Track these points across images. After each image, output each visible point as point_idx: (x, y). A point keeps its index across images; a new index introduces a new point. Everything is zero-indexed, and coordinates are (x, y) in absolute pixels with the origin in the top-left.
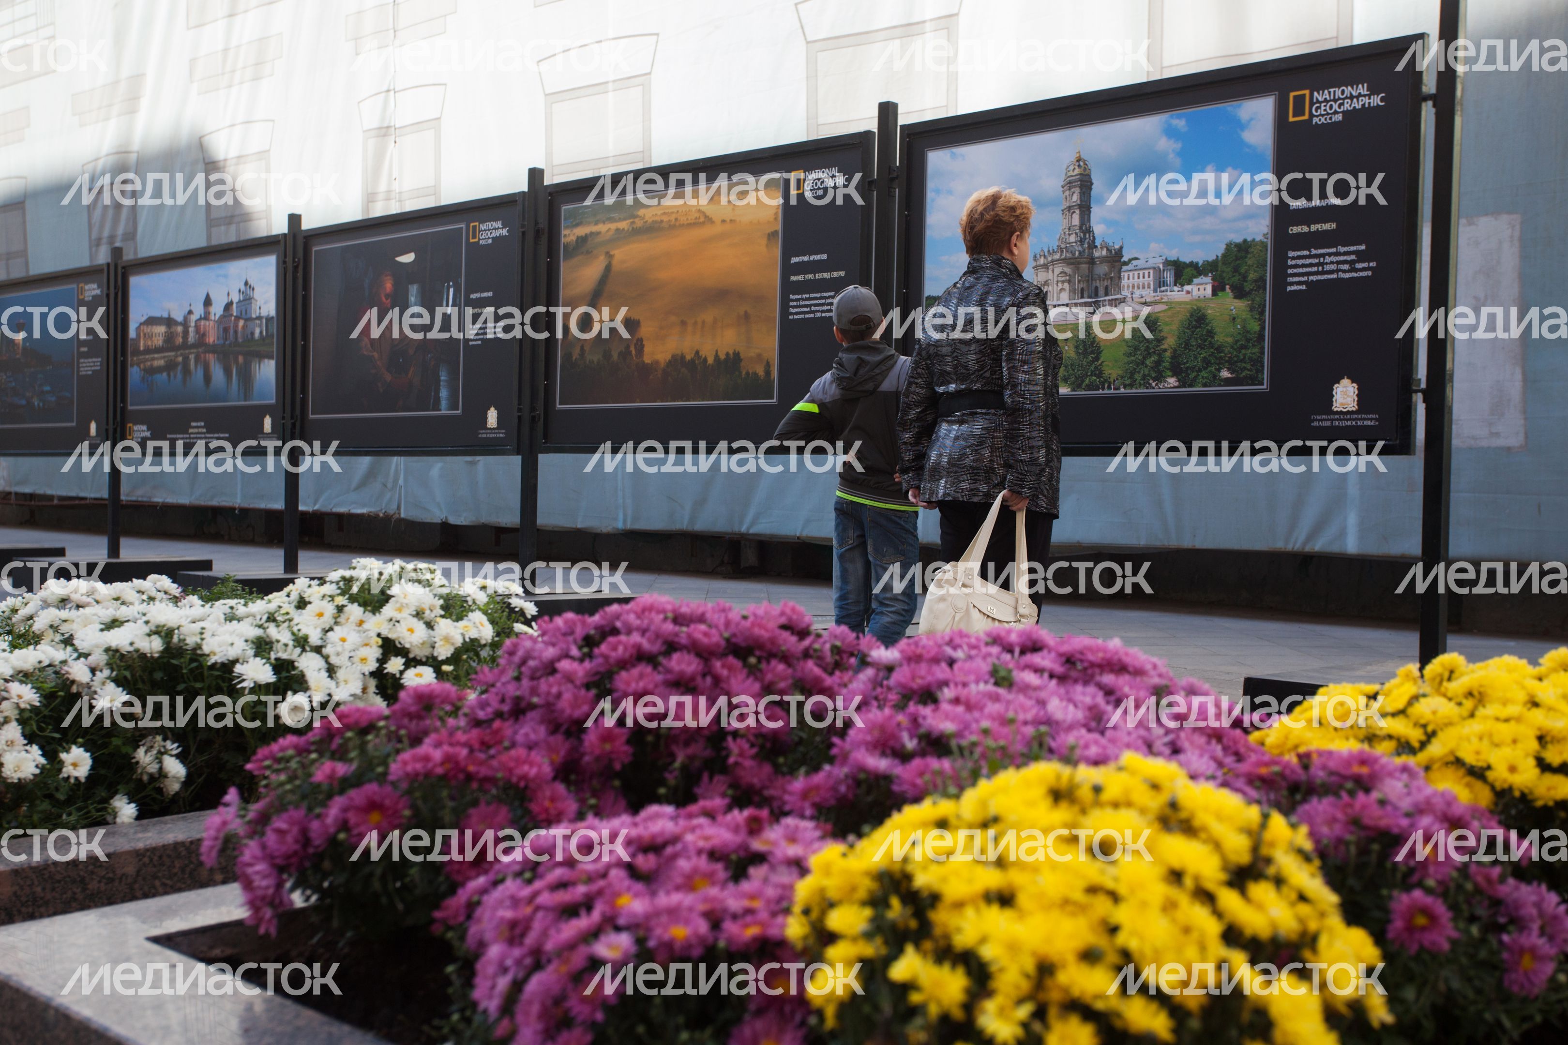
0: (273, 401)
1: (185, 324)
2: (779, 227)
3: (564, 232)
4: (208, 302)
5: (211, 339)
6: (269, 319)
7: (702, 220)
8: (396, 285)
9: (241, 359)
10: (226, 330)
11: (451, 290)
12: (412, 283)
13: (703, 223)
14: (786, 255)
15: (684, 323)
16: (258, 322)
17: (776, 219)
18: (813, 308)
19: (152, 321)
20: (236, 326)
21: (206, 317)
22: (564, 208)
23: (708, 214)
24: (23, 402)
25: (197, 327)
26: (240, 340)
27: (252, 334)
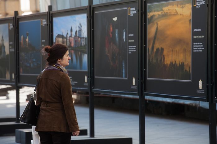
0: (87, 70)
1: (66, 38)
2: (191, 18)
3: (148, 14)
4: (71, 31)
5: (73, 45)
6: (86, 38)
7: (176, 13)
8: (113, 29)
9: (79, 53)
10: (76, 41)
11: (125, 32)
12: (116, 29)
13: (176, 14)
14: (193, 29)
15: (173, 51)
16: (83, 39)
17: (191, 15)
18: (198, 48)
19: (59, 36)
20: (78, 40)
21: (71, 36)
22: (148, 5)
23: (177, 11)
24: (28, 65)
25: (69, 39)
26: (79, 46)
27: (82, 44)
